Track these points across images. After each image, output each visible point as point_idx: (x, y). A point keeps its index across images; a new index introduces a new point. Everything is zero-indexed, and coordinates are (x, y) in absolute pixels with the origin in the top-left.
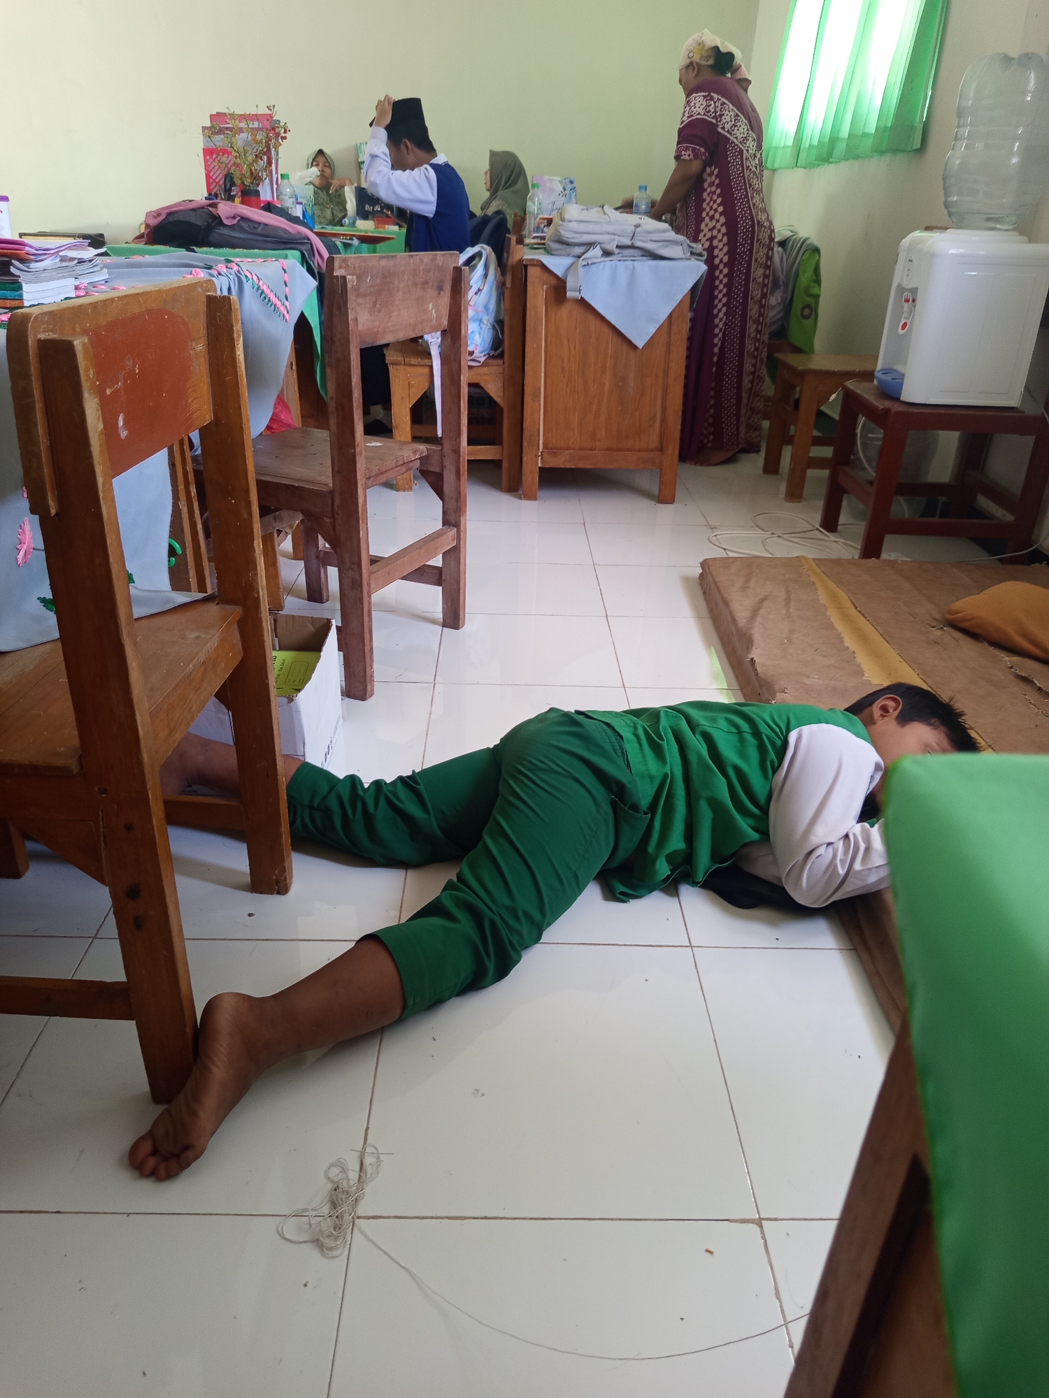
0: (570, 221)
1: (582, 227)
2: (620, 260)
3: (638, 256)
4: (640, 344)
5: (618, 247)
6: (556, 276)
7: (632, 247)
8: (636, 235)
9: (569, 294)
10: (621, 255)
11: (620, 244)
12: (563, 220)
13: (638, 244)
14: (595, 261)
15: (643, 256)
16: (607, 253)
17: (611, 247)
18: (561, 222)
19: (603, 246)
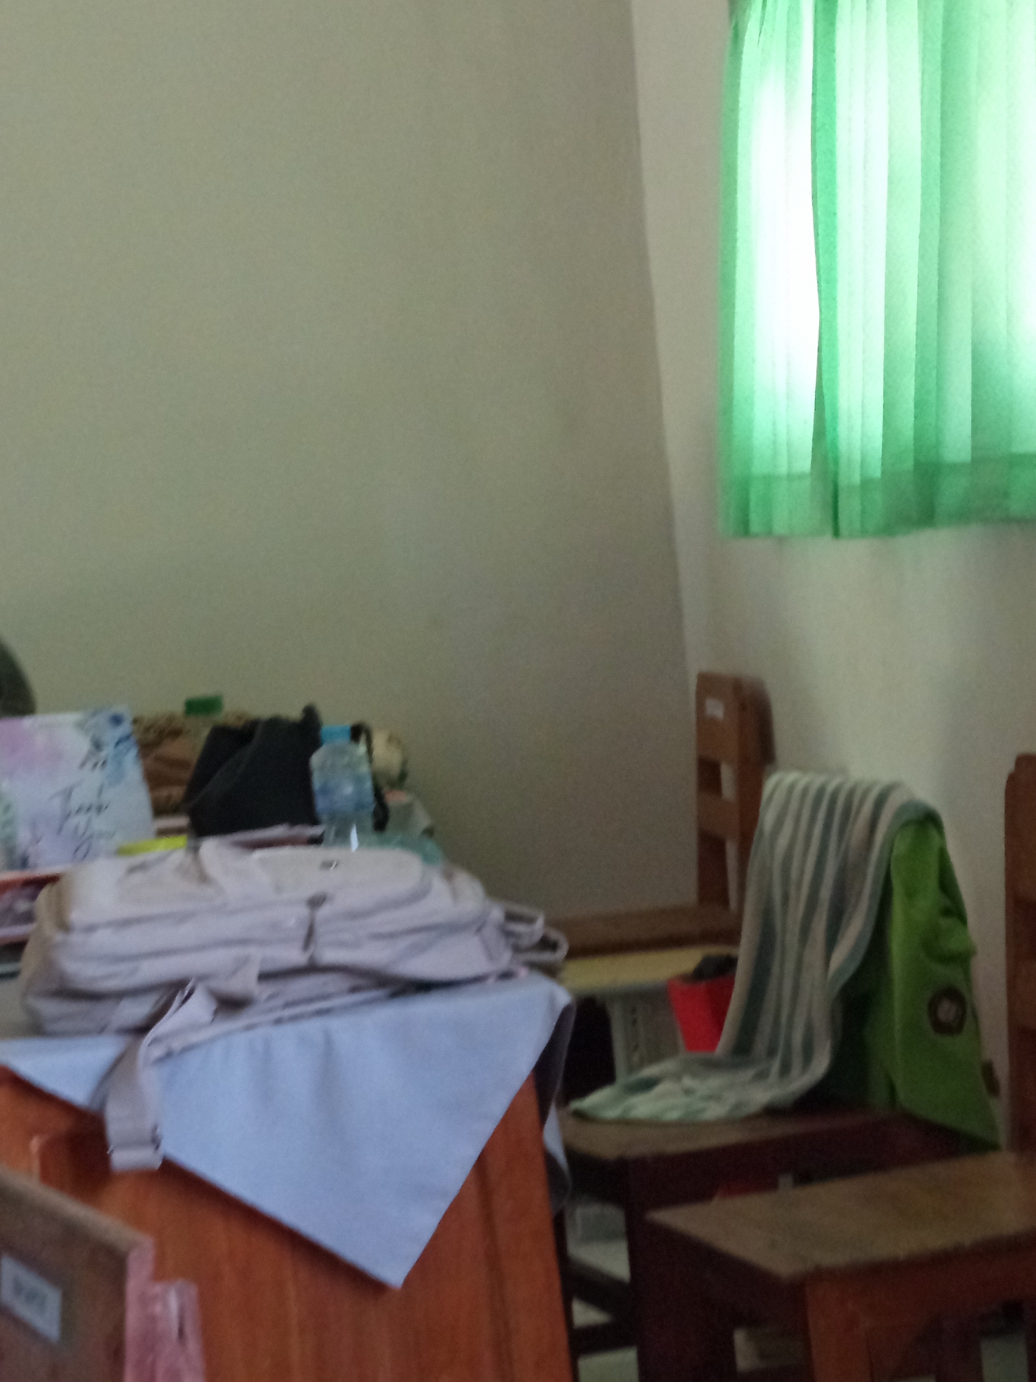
0: (91, 929)
1: (133, 940)
2: (278, 1021)
3: (340, 994)
4: (394, 1272)
5: (265, 977)
6: (66, 1107)
7: (312, 968)
8: (320, 930)
9: (122, 1158)
10: (280, 1001)
11: (270, 967)
12: (64, 926)
13: (330, 956)
14: (194, 1038)
15: (354, 990)
16: (230, 1005)
17: (244, 983)
18: (59, 937)
19: (215, 984)
